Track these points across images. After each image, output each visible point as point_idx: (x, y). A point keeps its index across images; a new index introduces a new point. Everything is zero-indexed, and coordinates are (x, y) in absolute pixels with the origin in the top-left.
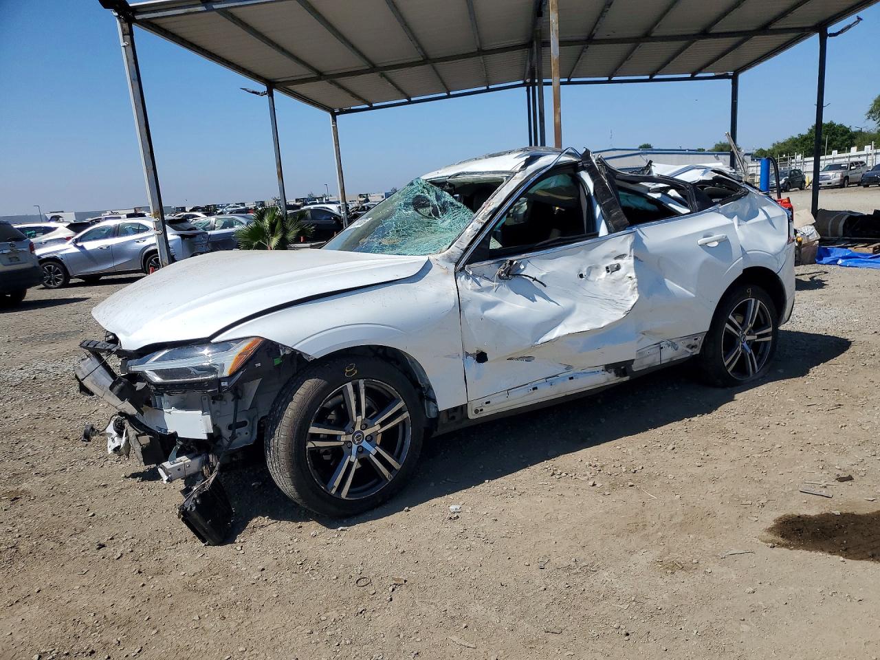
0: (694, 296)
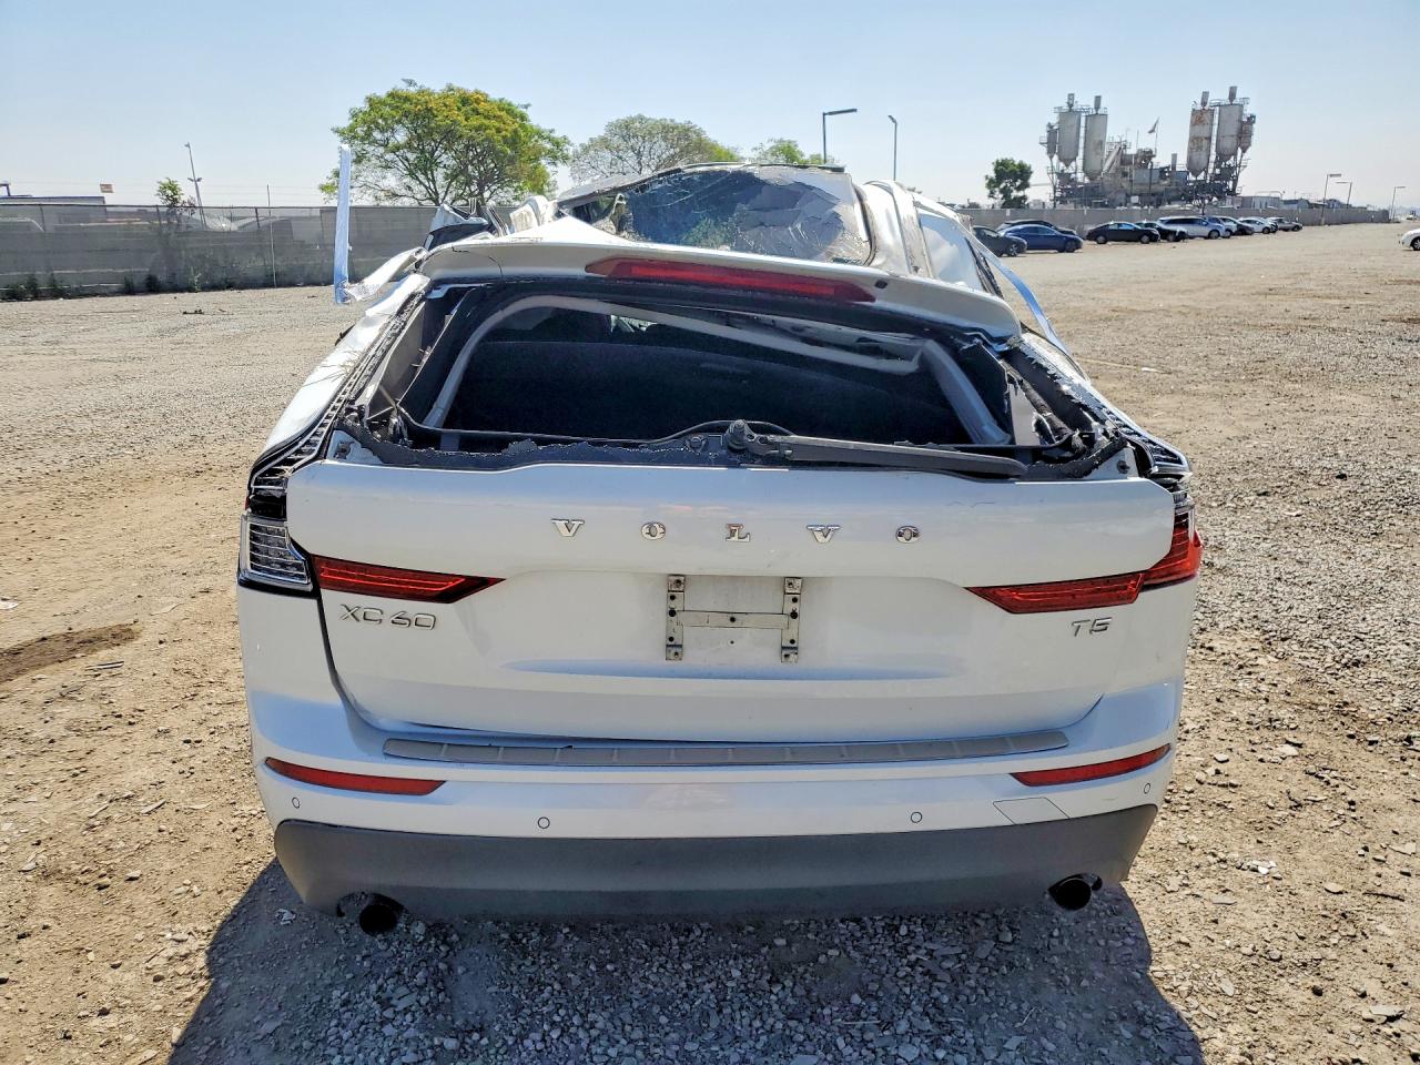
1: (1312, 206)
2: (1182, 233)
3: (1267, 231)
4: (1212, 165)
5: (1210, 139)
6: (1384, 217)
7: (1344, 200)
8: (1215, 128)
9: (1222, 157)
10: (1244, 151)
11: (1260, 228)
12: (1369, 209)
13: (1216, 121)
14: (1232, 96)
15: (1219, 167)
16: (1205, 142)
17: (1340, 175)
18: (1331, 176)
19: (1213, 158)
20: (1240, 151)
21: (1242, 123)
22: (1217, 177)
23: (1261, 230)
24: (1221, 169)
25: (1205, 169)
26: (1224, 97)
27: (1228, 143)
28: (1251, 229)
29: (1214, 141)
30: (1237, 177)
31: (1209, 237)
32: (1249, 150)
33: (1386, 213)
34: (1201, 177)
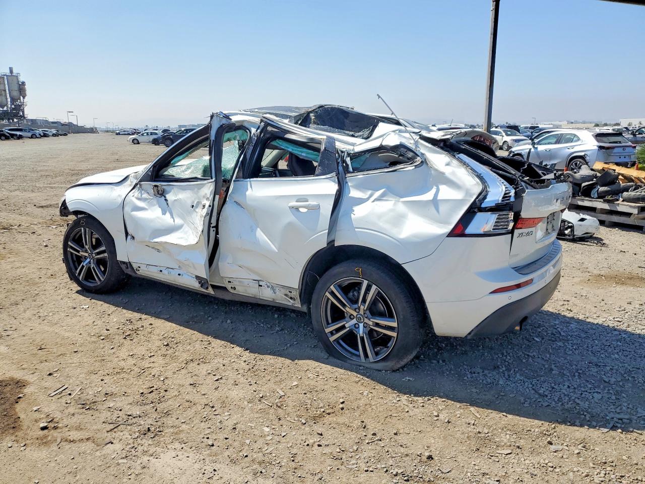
0: (277, 251)
1: (63, 125)
2: (20, 135)
3: (54, 135)
4: (9, 103)
5: (5, 91)
6: (92, 131)
7: (75, 123)
8: (7, 86)
9: (13, 100)
10: (24, 98)
11: (51, 134)
12: (85, 127)
13: (6, 82)
14: (11, 71)
15: (13, 104)
16: (3, 92)
17: (72, 112)
18: (69, 112)
19: (9, 100)
20: (22, 98)
21: (20, 84)
22: (14, 109)
23: (51, 135)
24: (15, 105)
25: (6, 105)
26: (8, 72)
27: (16, 94)
28: (48, 134)
29: (7, 92)
30: (23, 109)
31: (32, 137)
32: (26, 97)
33: (92, 129)
34: (5, 109)
